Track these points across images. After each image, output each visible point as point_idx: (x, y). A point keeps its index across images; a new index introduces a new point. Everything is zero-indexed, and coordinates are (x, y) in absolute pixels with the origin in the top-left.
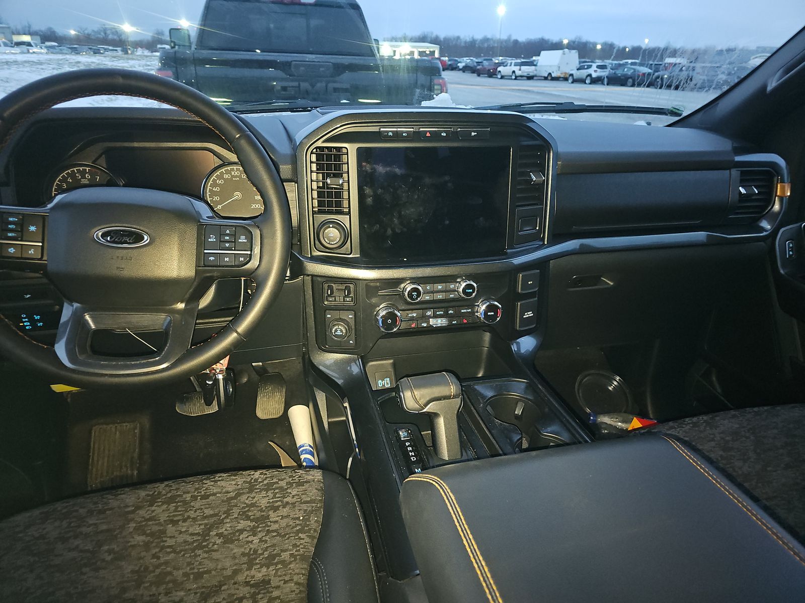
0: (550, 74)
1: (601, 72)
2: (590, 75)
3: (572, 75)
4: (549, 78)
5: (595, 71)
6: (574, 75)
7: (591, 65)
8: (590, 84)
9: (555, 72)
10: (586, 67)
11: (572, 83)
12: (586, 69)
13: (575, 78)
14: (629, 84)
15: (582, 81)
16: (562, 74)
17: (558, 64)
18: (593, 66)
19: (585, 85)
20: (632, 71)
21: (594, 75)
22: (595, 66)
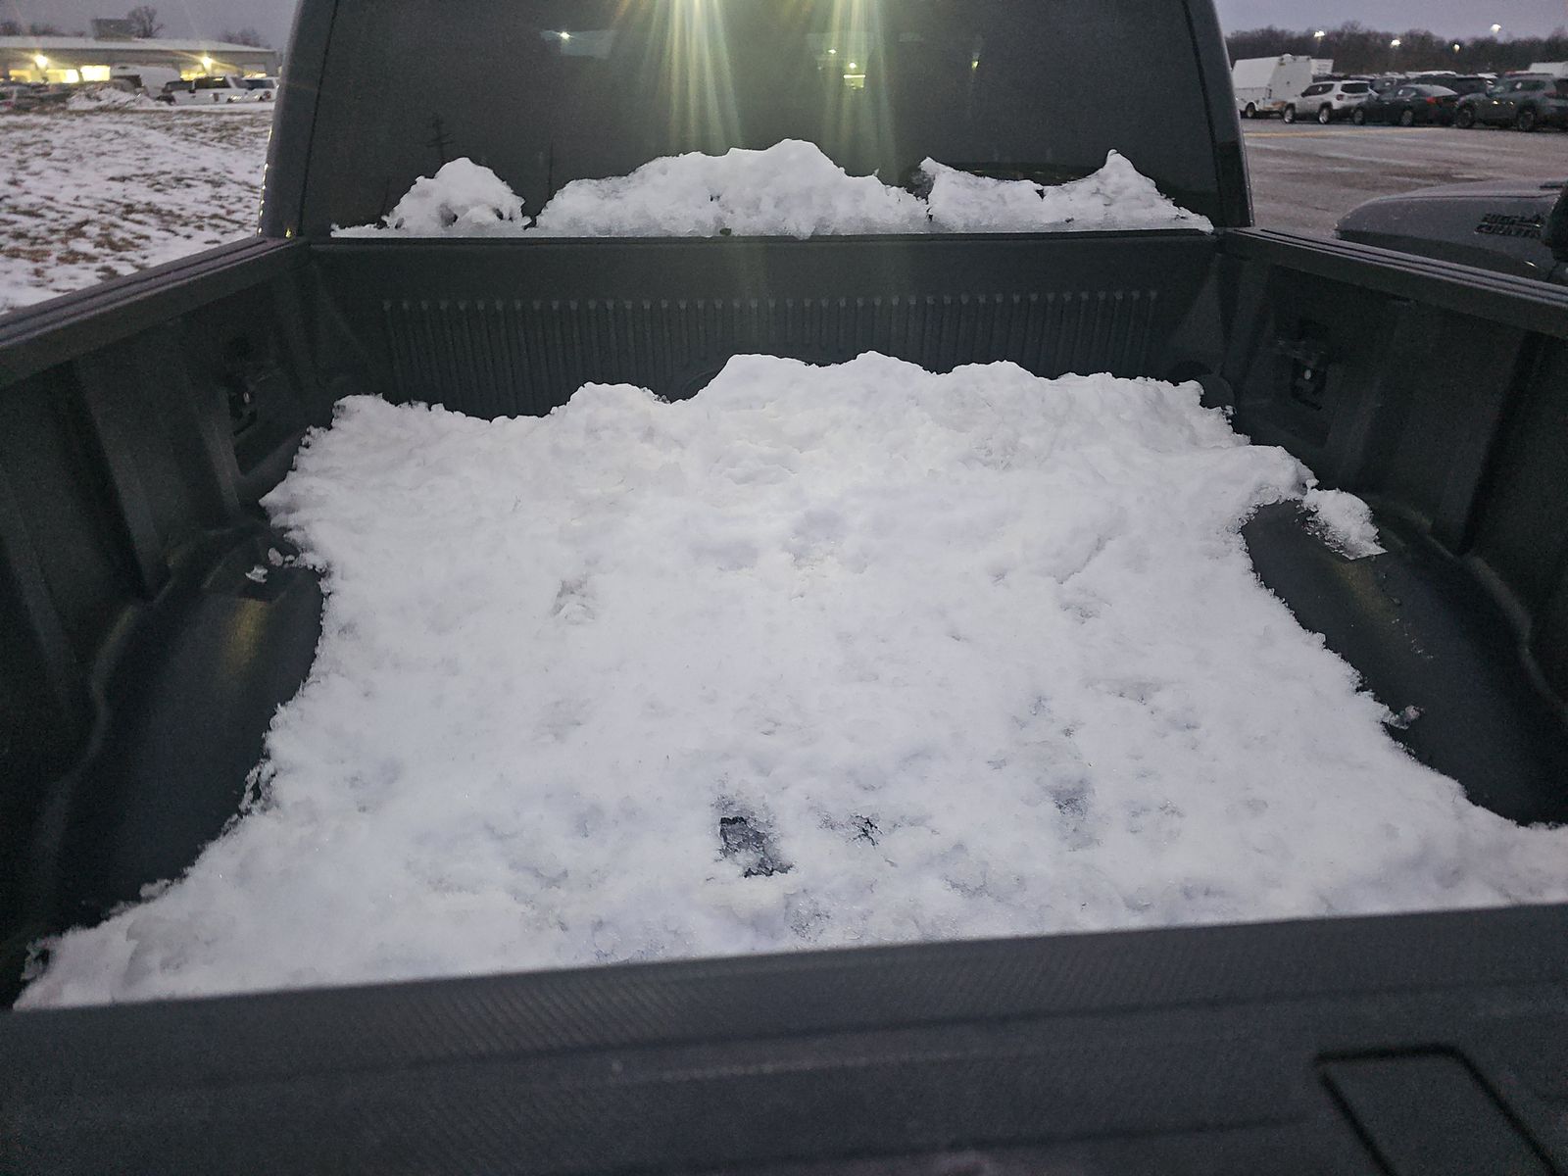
0: (1251, 105)
1: (1350, 98)
2: (1327, 105)
3: (1291, 106)
4: (1249, 114)
5: (1340, 97)
6: (1297, 106)
7: (1332, 85)
8: (1326, 123)
9: (1262, 101)
10: (1320, 89)
11: (1292, 122)
12: (1320, 93)
13: (1297, 111)
14: (1406, 121)
15: (1309, 117)
16: (1274, 104)
17: (1269, 85)
18: (1334, 89)
19: (1320, 126)
20: (1414, 94)
21: (1336, 105)
22: (1339, 88)
